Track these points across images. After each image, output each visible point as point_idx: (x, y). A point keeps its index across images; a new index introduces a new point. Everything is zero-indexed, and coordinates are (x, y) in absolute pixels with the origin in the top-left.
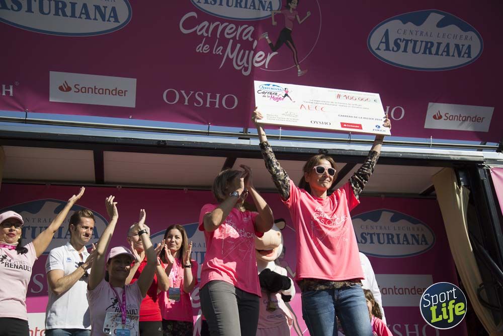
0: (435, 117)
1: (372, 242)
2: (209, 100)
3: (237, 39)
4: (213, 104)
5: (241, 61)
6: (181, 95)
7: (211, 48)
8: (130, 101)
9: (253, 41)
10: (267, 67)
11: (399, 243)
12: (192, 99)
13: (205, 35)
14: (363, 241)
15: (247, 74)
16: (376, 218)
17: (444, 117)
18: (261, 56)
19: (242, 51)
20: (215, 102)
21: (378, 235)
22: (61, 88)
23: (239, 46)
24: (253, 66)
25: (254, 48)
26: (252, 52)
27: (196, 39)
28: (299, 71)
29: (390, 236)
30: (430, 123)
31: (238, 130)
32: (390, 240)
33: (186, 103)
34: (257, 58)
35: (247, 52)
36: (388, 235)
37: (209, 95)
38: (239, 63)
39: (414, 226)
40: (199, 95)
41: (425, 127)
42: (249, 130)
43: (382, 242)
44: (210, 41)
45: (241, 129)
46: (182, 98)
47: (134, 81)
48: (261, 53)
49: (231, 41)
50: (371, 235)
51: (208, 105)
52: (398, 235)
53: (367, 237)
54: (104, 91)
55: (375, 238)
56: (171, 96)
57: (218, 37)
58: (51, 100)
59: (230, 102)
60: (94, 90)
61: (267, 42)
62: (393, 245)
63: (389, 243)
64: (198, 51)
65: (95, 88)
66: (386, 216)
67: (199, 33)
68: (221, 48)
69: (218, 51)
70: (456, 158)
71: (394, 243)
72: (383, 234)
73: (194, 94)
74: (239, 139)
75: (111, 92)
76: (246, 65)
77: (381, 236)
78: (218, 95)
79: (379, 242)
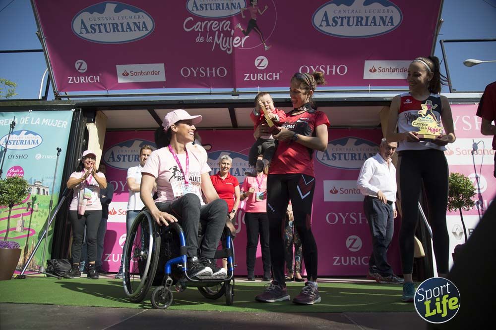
0: (371, 71)
1: (340, 159)
2: (208, 72)
3: (221, 30)
4: (211, 74)
5: (225, 44)
6: (191, 70)
7: (205, 38)
8: (162, 78)
9: (231, 31)
10: (243, 47)
11: (360, 159)
12: (199, 73)
13: (200, 30)
14: (334, 159)
15: (230, 53)
16: (343, 143)
17: (378, 70)
18: (238, 40)
19: (225, 38)
20: (213, 73)
21: (345, 154)
22: (123, 74)
23: (222, 35)
24: (233, 47)
25: (232, 35)
26: (232, 38)
27: (195, 34)
28: (266, 46)
29: (354, 155)
30: (367, 75)
31: (231, 90)
32: (354, 158)
33: (195, 76)
34: (235, 42)
35: (228, 38)
36: (352, 154)
37: (208, 69)
38: (224, 46)
39: (371, 147)
40: (202, 70)
41: (364, 78)
42: (237, 89)
43: (347, 158)
44: (204, 34)
45: (233, 89)
46: (192, 73)
47: (162, 65)
48: (237, 38)
49: (217, 32)
50: (340, 154)
51: (208, 76)
52: (359, 154)
53: (336, 156)
54: (147, 73)
55: (342, 157)
56: (186, 72)
57: (208, 30)
58: (119, 82)
59: (222, 72)
60: (141, 73)
61: (240, 30)
62: (356, 161)
63: (352, 159)
64: (197, 41)
65: (142, 72)
66: (351, 142)
67: (196, 30)
68: (211, 37)
69: (210, 40)
70: (388, 99)
71: (356, 159)
72: (349, 154)
73: (199, 70)
74: (232, 95)
75: (151, 73)
76: (229, 47)
77: (347, 155)
78: (214, 68)
79: (345, 159)
